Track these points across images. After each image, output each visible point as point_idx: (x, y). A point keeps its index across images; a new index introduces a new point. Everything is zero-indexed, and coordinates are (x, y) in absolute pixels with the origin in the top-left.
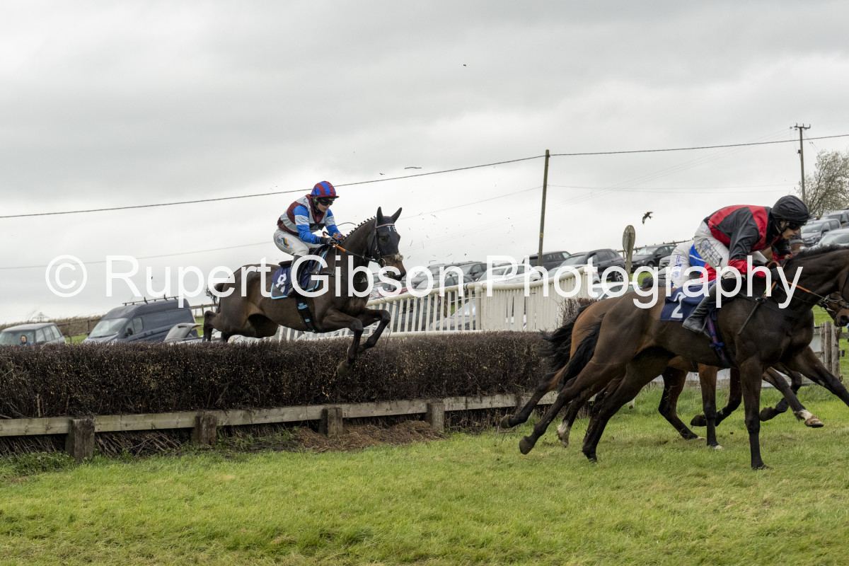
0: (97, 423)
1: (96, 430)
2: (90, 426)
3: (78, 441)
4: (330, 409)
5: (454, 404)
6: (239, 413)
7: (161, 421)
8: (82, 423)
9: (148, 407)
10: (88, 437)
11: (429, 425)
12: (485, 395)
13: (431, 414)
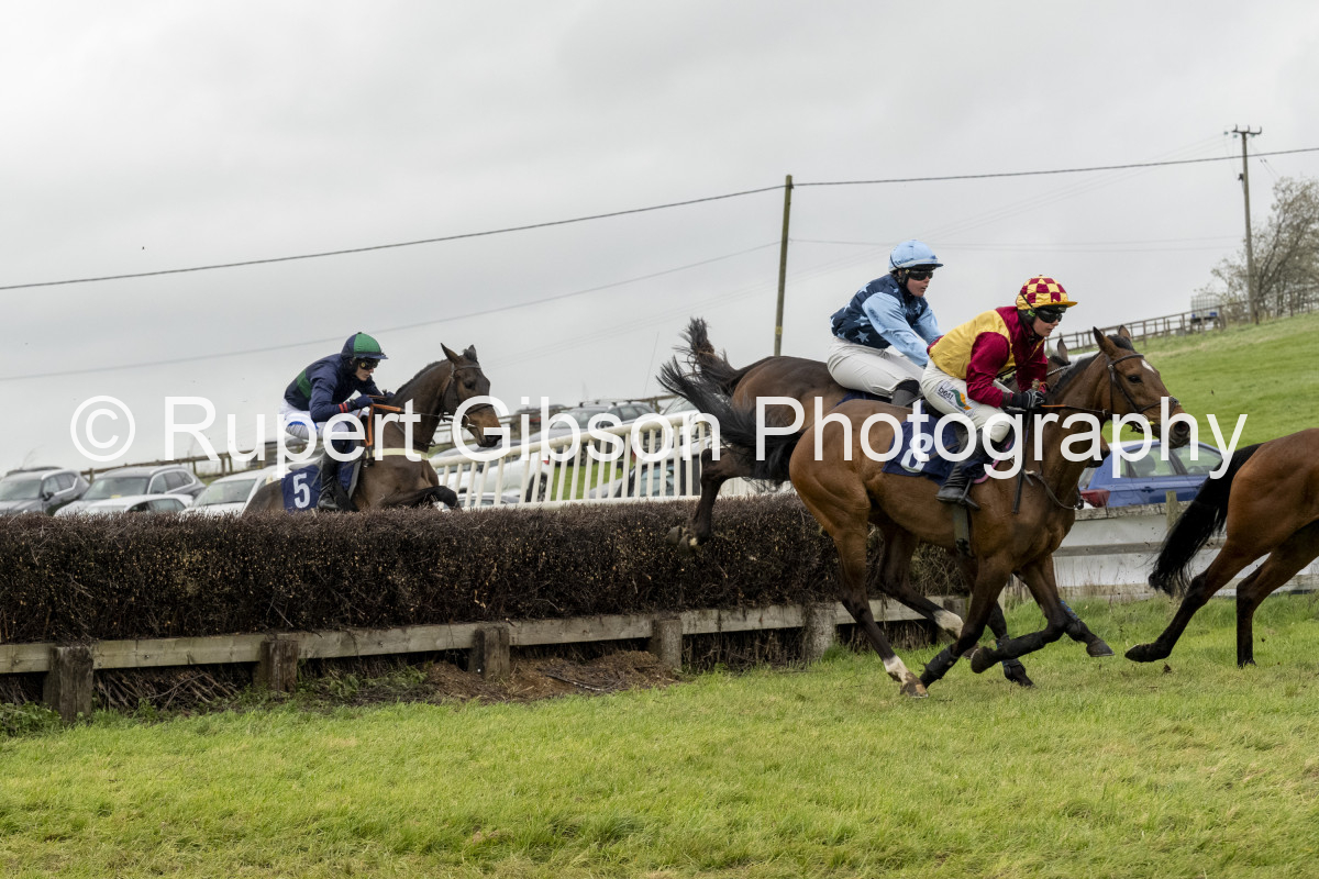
0: (96, 653)
1: (96, 666)
2: (86, 659)
3: (66, 685)
4: (489, 629)
5: (698, 623)
6: (334, 637)
7: (204, 650)
8: (73, 654)
9: (182, 626)
10: (83, 677)
11: (656, 658)
12: (751, 607)
13: (659, 640)
